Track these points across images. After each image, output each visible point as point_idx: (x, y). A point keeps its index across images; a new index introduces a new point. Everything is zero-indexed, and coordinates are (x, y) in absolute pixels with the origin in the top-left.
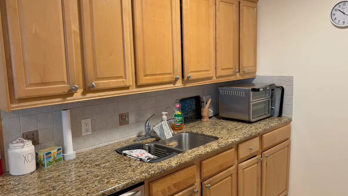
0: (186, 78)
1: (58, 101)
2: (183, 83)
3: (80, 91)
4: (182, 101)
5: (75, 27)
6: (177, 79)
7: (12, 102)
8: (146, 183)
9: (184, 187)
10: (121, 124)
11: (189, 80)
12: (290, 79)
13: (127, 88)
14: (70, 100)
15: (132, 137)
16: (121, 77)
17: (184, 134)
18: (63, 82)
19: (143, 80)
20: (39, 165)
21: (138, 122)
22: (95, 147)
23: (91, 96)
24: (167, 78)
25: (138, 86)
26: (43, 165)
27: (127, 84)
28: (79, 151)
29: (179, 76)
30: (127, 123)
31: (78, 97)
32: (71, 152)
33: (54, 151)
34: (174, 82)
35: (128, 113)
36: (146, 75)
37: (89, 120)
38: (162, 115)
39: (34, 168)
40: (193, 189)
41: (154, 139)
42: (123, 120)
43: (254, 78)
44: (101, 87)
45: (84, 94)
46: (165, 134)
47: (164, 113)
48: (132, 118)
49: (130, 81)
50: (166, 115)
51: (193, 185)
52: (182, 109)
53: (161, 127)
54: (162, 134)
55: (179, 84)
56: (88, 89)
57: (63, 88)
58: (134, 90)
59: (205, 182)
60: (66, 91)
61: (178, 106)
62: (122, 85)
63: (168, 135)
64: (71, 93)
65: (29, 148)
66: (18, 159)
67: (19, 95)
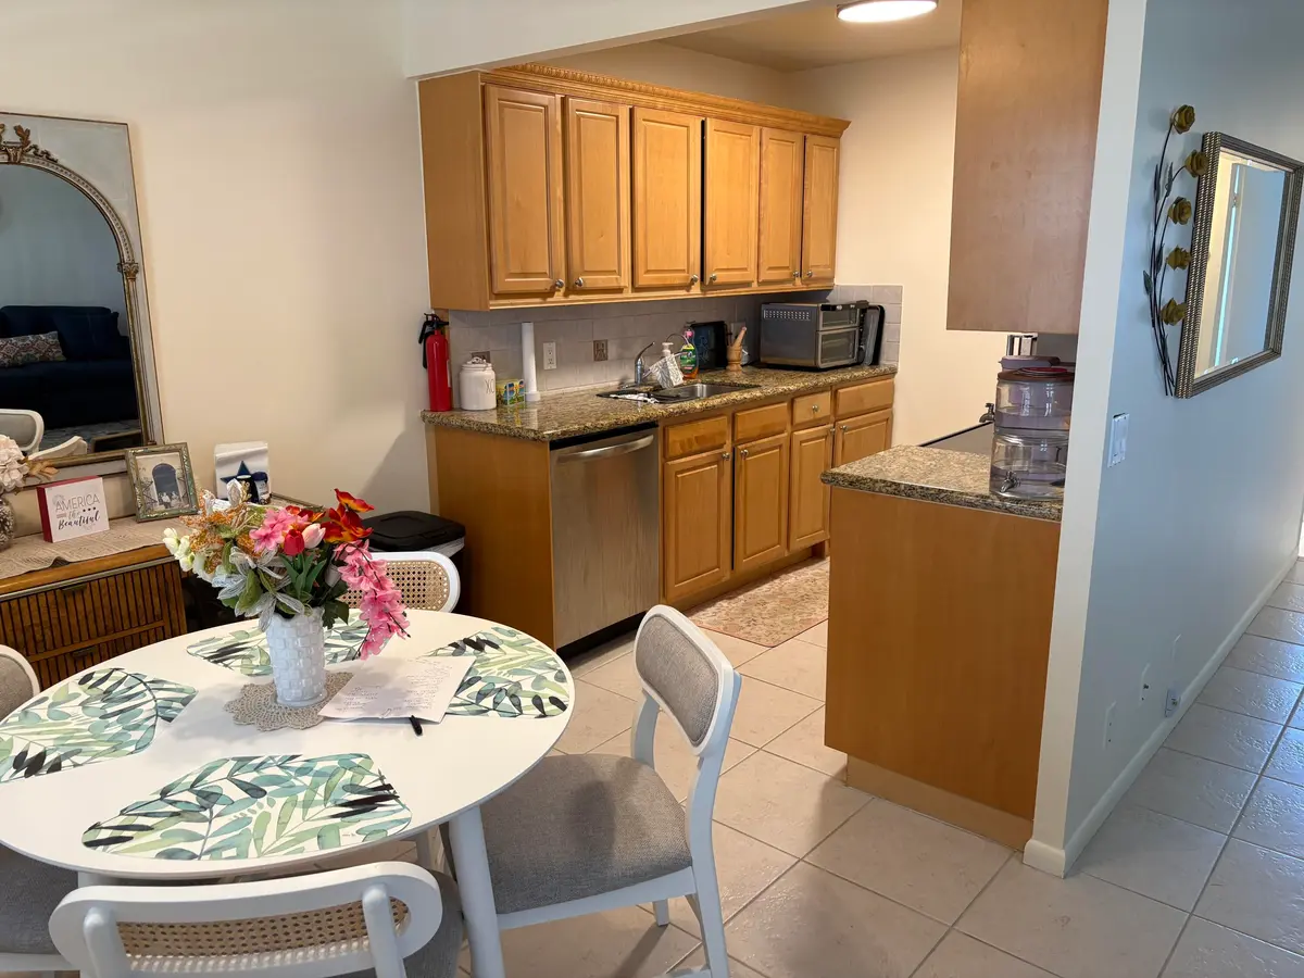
0: (707, 281)
1: (535, 303)
2: (702, 290)
3: (563, 290)
4: (694, 326)
5: (559, 191)
6: (693, 281)
7: (491, 299)
8: (661, 425)
9: (709, 445)
10: (597, 359)
11: (714, 286)
12: (897, 292)
13: (619, 290)
14: (550, 302)
15: (611, 384)
16: (613, 272)
17: (699, 386)
18: (543, 274)
19: (643, 279)
20: (500, 401)
21: (621, 359)
22: (560, 391)
24: (678, 278)
25: (636, 289)
26: (505, 402)
27: (622, 284)
28: (546, 393)
29: (697, 276)
30: (605, 358)
31: (558, 298)
32: (533, 390)
33: (517, 383)
34: (687, 287)
35: (607, 341)
36: (648, 272)
37: (554, 344)
38: (663, 348)
39: (494, 405)
40: (721, 454)
41: (652, 387)
42: (600, 354)
43: (830, 290)
44: (589, 285)
45: (566, 295)
46: (672, 378)
47: (666, 344)
48: (612, 351)
49: (625, 281)
50: (670, 347)
51: (721, 446)
52: (695, 340)
53: (665, 366)
54: (665, 379)
55: (696, 291)
56: (573, 288)
57: (542, 283)
58: (629, 295)
59: (740, 447)
60: (548, 288)
61: (689, 333)
62: (614, 285)
63: (676, 379)
64: (551, 293)
65: (487, 373)
66: (480, 386)
67: (499, 288)
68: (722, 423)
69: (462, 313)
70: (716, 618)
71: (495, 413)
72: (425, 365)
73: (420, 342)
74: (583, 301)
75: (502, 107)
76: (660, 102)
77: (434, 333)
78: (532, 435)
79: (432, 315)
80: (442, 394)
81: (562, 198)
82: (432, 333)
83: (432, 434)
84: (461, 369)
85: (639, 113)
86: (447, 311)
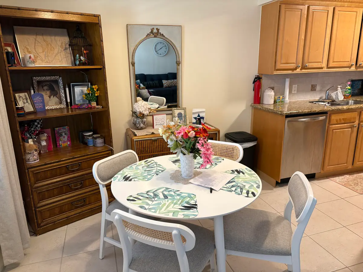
0: (358, 65)
1: (290, 72)
2: (355, 68)
3: (300, 68)
4: (352, 81)
6: (352, 65)
7: (274, 71)
8: (329, 113)
9: (348, 121)
10: (312, 90)
11: (360, 67)
13: (322, 68)
14: (295, 72)
15: (316, 99)
16: (320, 62)
17: (350, 101)
18: (294, 63)
19: (331, 65)
20: (275, 102)
21: (321, 91)
22: (297, 100)
23: (304, 71)
24: (346, 64)
25: (328, 68)
26: (277, 102)
27: (323, 66)
28: (291, 100)
29: (354, 63)
30: (315, 90)
31: (298, 71)
32: (287, 99)
33: (281, 97)
34: (350, 67)
35: (316, 85)
36: (334, 62)
37: (296, 85)
38: (338, 87)
39: (273, 103)
40: (354, 125)
41: (331, 100)
42: (313, 88)
44: (310, 67)
45: (301, 70)
46: (339, 98)
47: (339, 86)
48: (318, 88)
49: (324, 65)
50: (340, 87)
51: (354, 122)
52: (352, 86)
53: (337, 94)
54: (336, 98)
55: (353, 69)
56: (304, 67)
57: (293, 66)
58: (325, 70)
59: (362, 123)
60: (295, 68)
61: (349, 83)
62: (320, 66)
63: (341, 98)
65: (272, 93)
66: (269, 97)
67: (278, 67)
68: (355, 115)
69: (267, 75)
70: (342, 180)
71: (273, 105)
72: (254, 90)
73: (253, 83)
74: (307, 71)
75: (285, 11)
76: (346, 4)
77: (257, 81)
78: (280, 113)
79: (258, 76)
80: (258, 99)
81: (304, 39)
82: (256, 81)
83: (253, 110)
84: (264, 92)
85: (337, 9)
86: (262, 74)
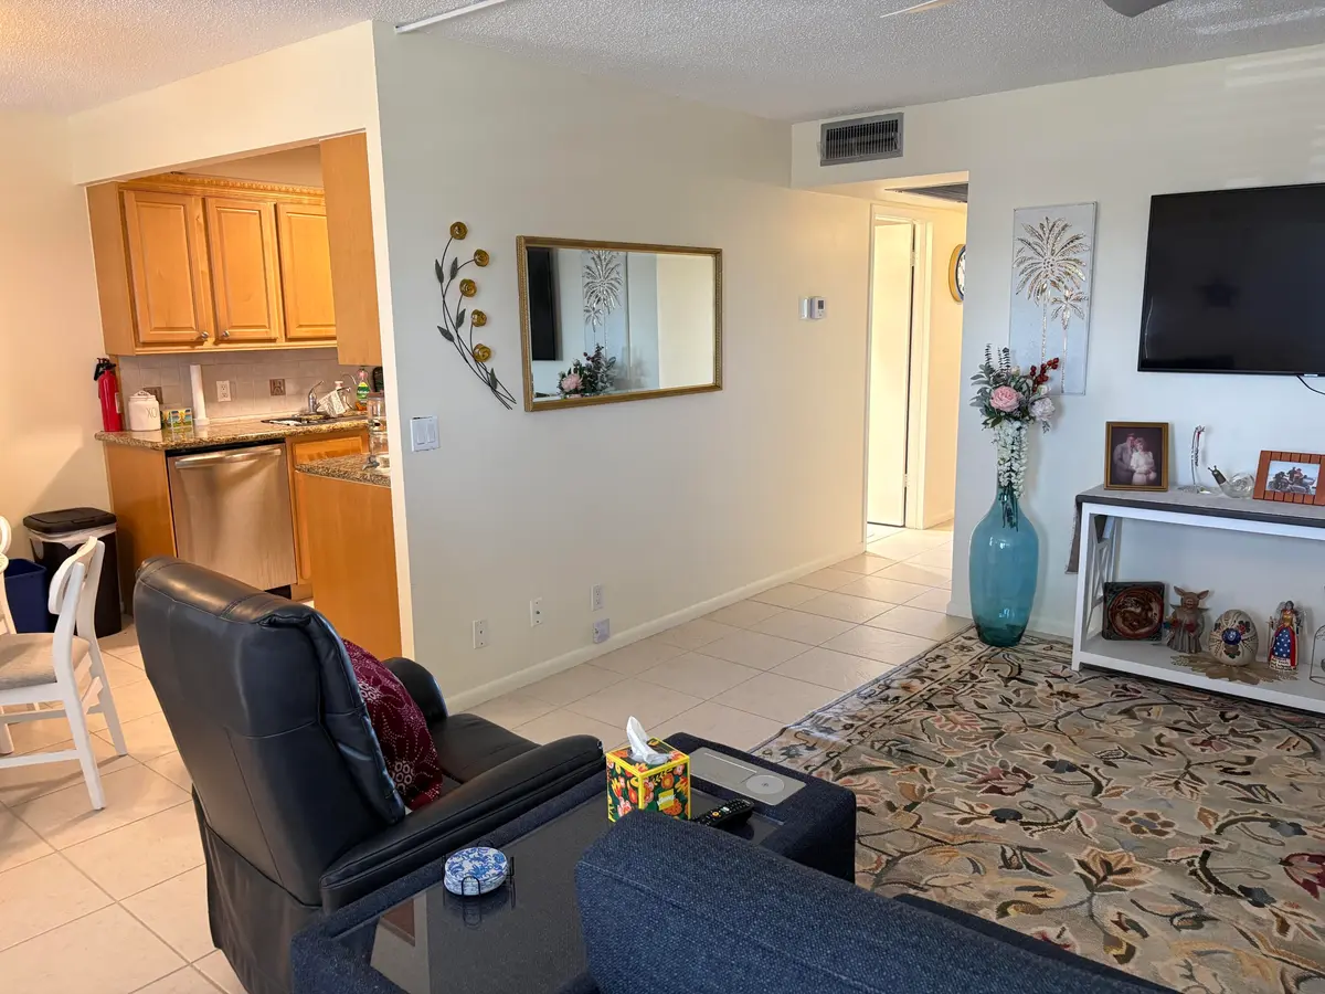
1: (183, 349)
3: (211, 340)
5: (203, 266)
7: (136, 346)
8: (288, 441)
10: (273, 394)
13: (274, 340)
14: (198, 349)
16: (264, 327)
18: (191, 328)
19: (296, 332)
20: (164, 424)
21: (299, 394)
23: (224, 347)
25: (289, 339)
26: (169, 425)
27: (273, 336)
28: (213, 420)
30: (283, 393)
31: (208, 346)
32: (202, 416)
33: (182, 411)
35: (283, 380)
36: (301, 326)
37: (227, 383)
38: (333, 385)
39: (159, 426)
41: (321, 416)
42: (277, 389)
44: (238, 336)
45: (216, 343)
46: (336, 409)
47: (338, 383)
48: (290, 387)
49: (277, 332)
54: (330, 409)
56: (221, 338)
57: (191, 334)
58: (282, 344)
60: (195, 338)
61: (362, 374)
62: (265, 336)
63: (340, 409)
64: (200, 341)
65: (152, 402)
66: (144, 414)
67: (143, 338)
69: (125, 357)
71: (160, 433)
72: (99, 396)
73: (96, 378)
76: (305, 199)
77: (106, 372)
79: (104, 360)
80: (115, 420)
82: (103, 372)
84: (129, 400)
85: (281, 207)
86: (117, 356)
